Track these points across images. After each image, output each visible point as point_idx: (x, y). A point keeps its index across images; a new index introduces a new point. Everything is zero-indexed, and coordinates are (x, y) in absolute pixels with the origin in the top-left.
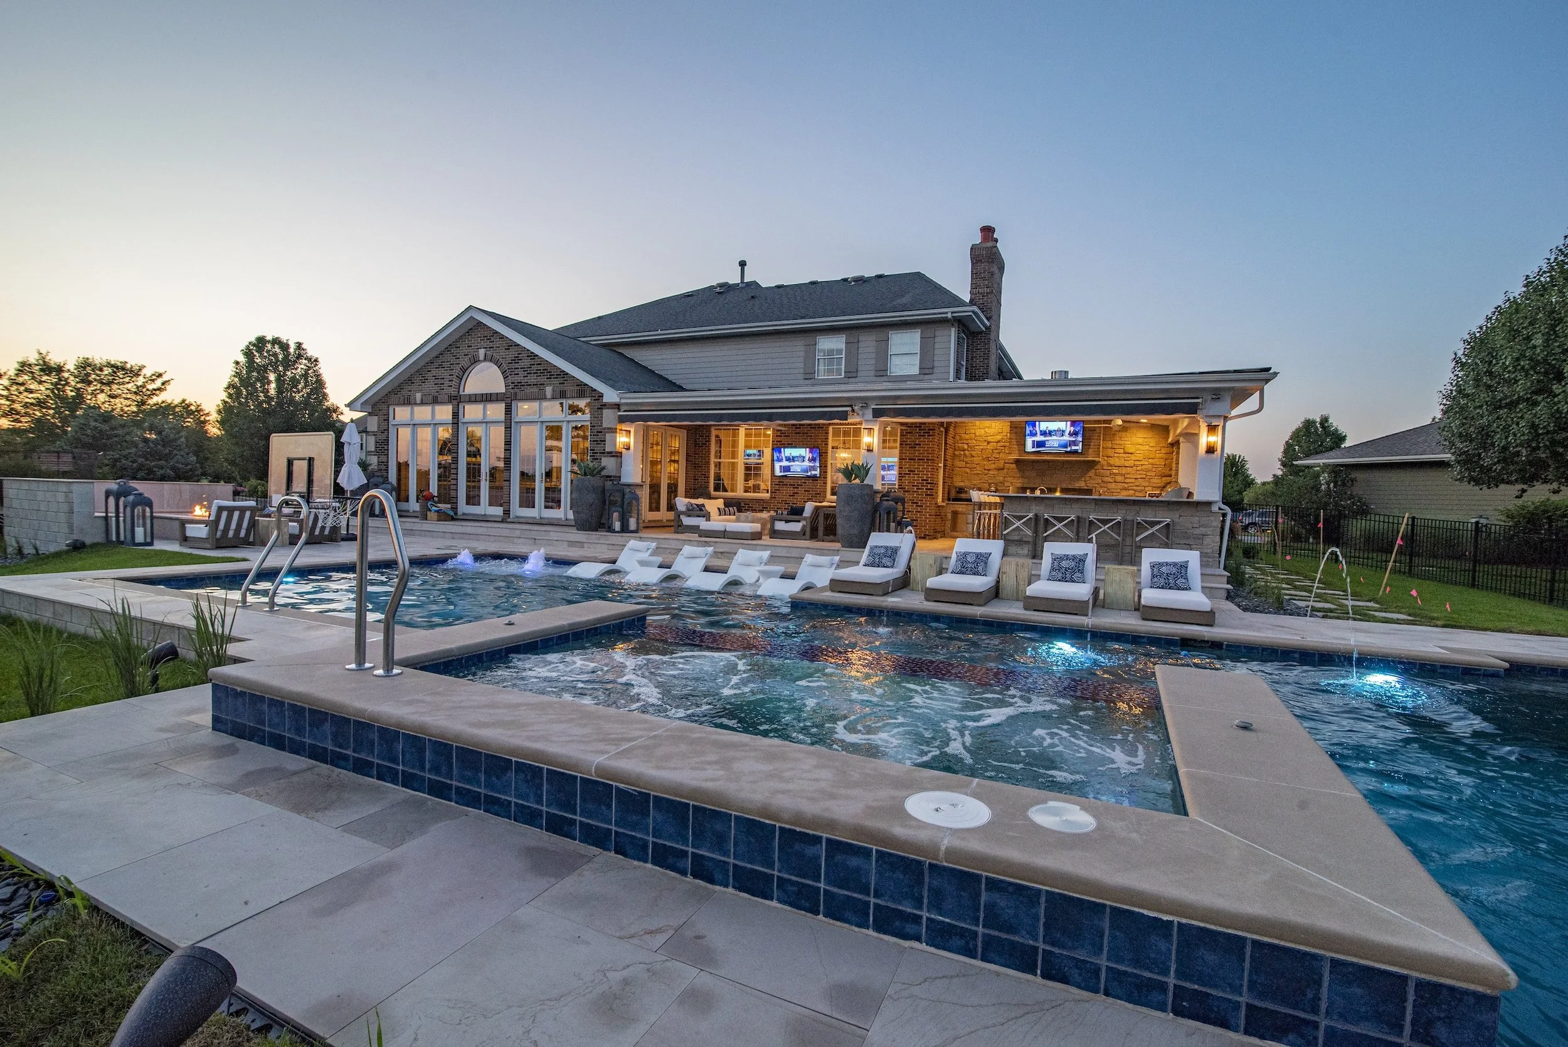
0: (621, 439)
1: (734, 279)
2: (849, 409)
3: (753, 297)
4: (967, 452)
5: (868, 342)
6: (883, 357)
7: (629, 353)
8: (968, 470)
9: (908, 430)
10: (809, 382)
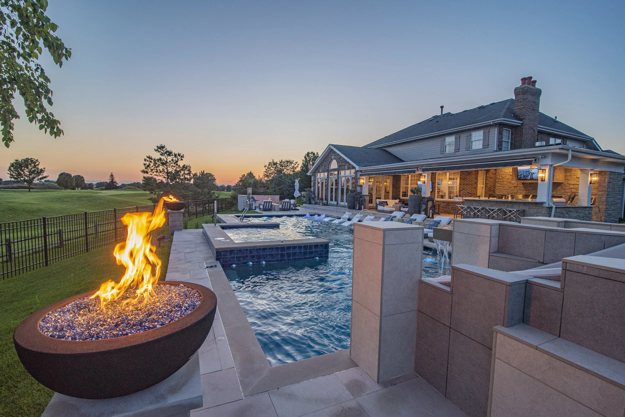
0: (362, 181)
1: (439, 114)
2: (416, 169)
3: (437, 122)
4: (501, 180)
5: (463, 137)
6: (469, 142)
7: (389, 150)
8: (501, 187)
9: (462, 173)
10: (442, 155)
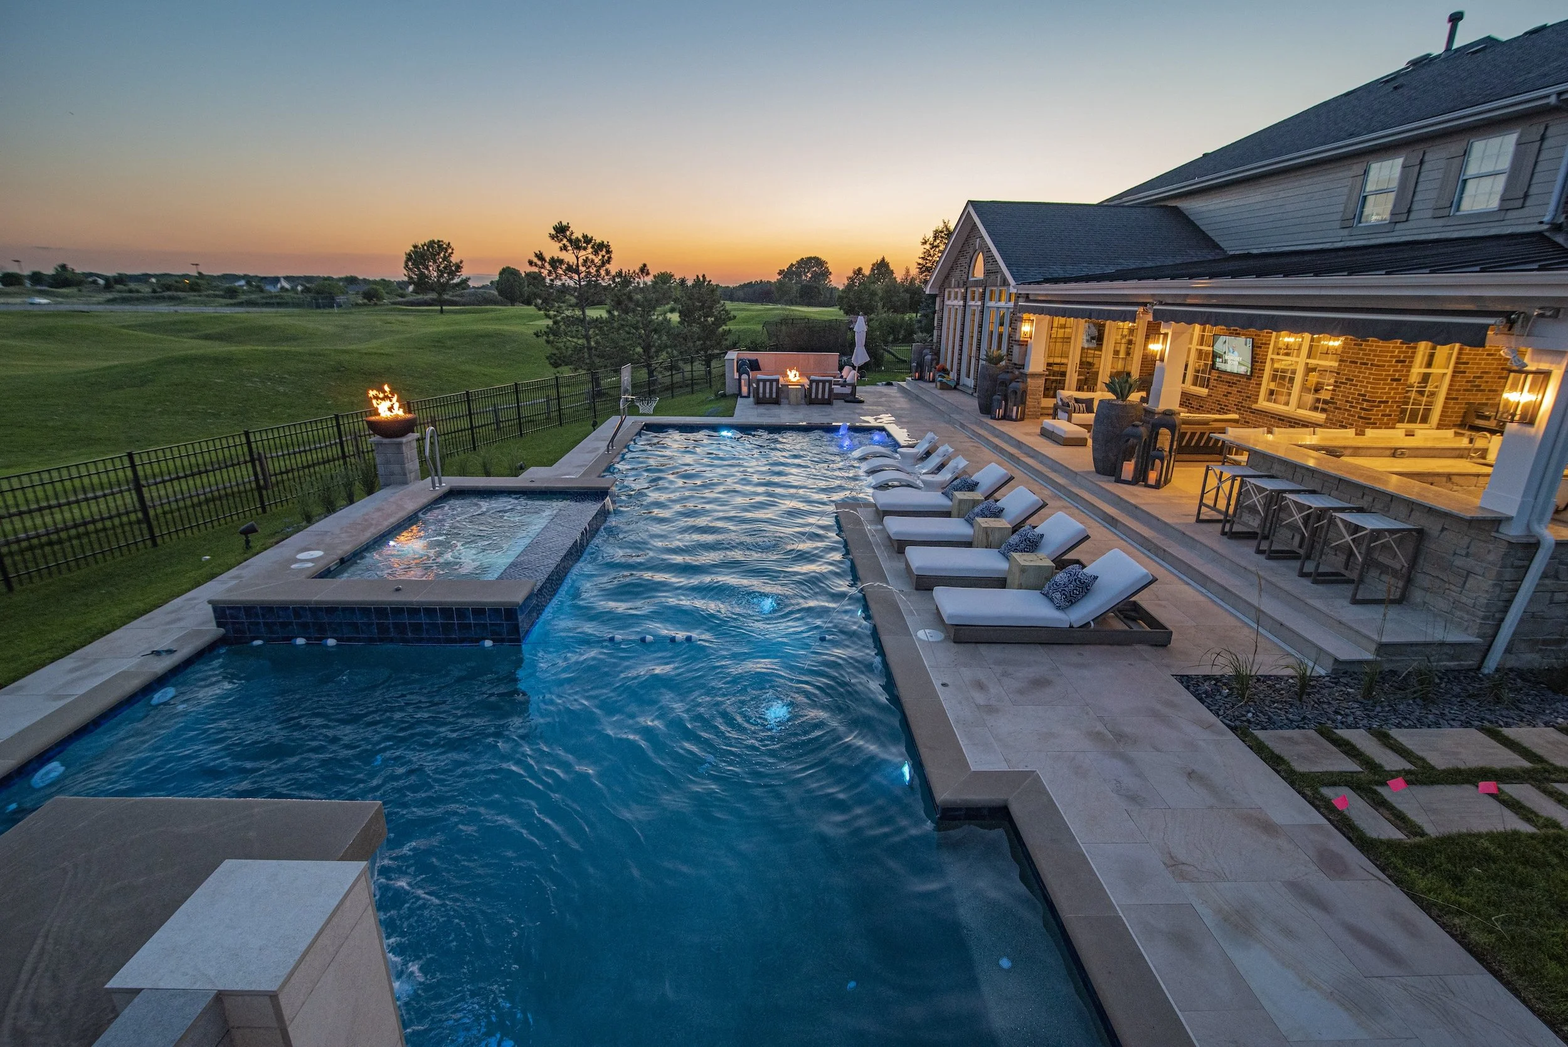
0: (1026, 328)
5: (1437, 158)
6: (1455, 183)
7: (1190, 205)
10: (1346, 232)
